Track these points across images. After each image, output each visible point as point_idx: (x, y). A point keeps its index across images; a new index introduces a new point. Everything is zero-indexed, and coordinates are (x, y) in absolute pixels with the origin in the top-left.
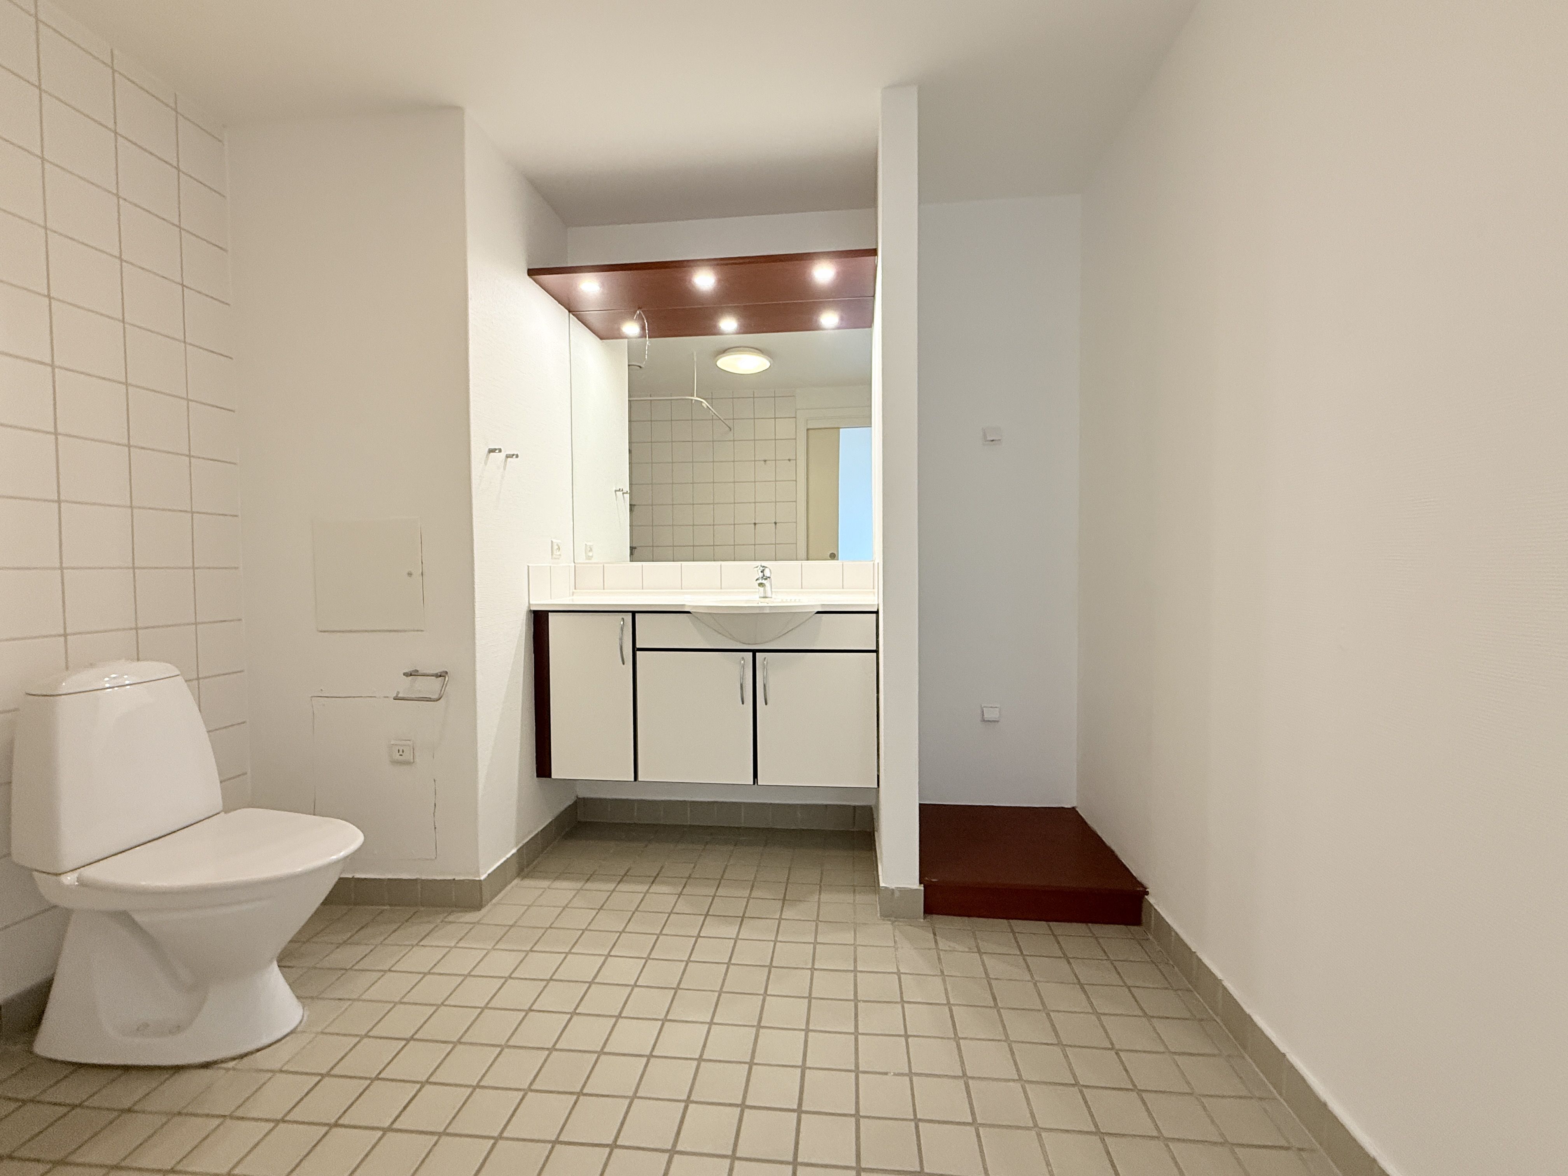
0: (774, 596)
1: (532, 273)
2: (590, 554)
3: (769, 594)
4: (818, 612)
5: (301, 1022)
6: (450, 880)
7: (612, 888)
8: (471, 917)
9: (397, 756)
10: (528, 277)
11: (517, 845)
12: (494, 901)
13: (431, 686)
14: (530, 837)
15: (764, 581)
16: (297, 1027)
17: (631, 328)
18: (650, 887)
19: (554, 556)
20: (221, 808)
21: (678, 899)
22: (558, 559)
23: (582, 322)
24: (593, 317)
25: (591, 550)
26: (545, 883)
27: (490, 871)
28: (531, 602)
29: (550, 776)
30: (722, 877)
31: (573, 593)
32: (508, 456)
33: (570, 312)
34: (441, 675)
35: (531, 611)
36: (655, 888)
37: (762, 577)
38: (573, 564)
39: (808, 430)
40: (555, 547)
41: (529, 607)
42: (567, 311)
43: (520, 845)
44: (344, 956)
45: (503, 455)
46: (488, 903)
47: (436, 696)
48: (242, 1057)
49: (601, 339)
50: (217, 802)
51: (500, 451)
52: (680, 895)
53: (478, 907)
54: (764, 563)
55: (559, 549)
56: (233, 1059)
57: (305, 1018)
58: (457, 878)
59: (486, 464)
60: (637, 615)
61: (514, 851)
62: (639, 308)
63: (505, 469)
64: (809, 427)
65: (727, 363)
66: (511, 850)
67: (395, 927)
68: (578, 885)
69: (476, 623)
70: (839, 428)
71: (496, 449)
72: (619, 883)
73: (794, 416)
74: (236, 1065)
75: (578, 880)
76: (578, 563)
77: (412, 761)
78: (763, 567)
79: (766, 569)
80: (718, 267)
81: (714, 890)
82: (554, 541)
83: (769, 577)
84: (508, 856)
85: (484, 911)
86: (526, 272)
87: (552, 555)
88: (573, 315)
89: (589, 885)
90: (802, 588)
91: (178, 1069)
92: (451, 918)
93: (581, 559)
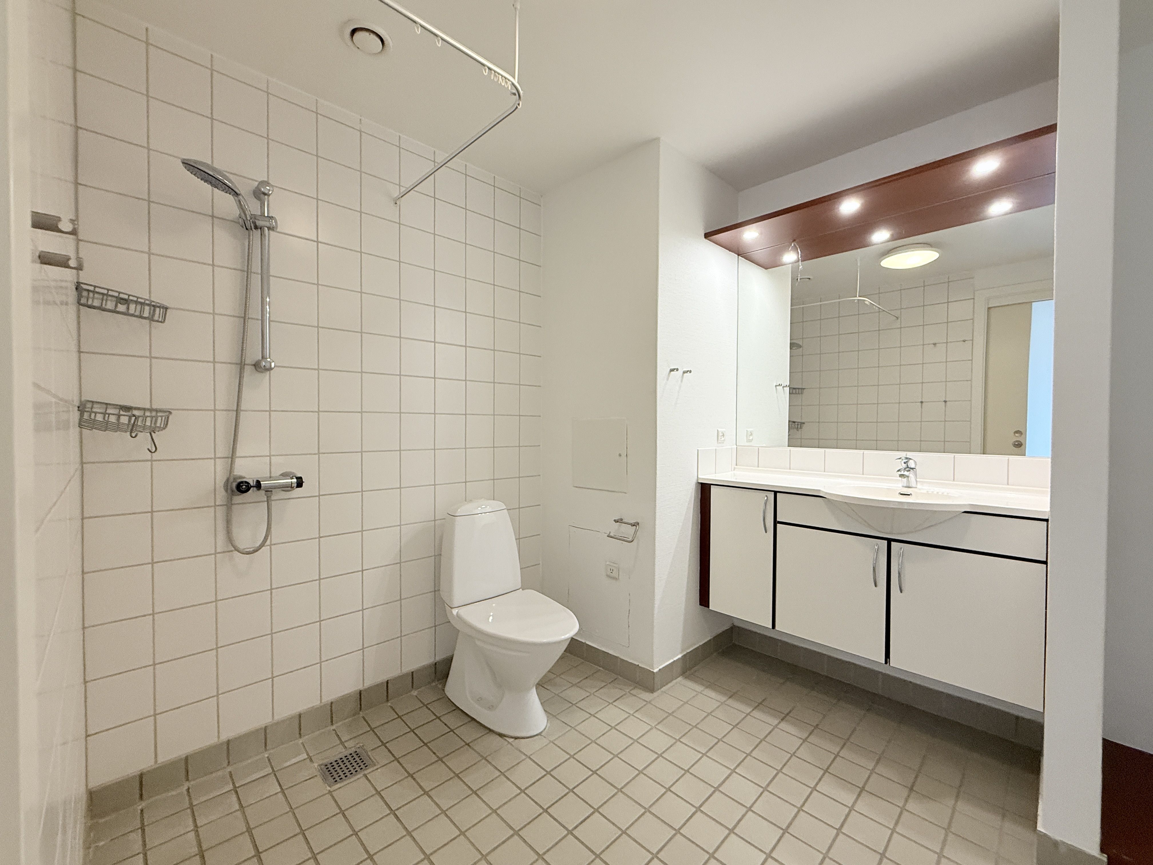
0: (919, 486)
1: (707, 236)
2: (751, 438)
3: (913, 484)
4: (965, 512)
5: (545, 729)
6: (635, 665)
7: (748, 712)
8: (647, 696)
9: (609, 573)
10: (704, 239)
11: (681, 653)
12: (662, 689)
13: (628, 531)
14: (694, 648)
15: (906, 473)
16: (542, 732)
17: (790, 257)
18: (780, 722)
19: (719, 441)
20: (520, 586)
21: (801, 744)
22: (723, 443)
23: (750, 261)
24: (760, 254)
25: (751, 434)
26: (699, 688)
27: (661, 667)
28: (699, 477)
29: (709, 607)
30: (848, 739)
31: (735, 468)
32: (684, 372)
33: (738, 255)
34: (635, 525)
35: (699, 483)
36: (783, 725)
37: (905, 469)
38: (735, 446)
39: (989, 308)
40: (720, 434)
41: (698, 480)
42: (737, 255)
43: (685, 653)
44: (575, 694)
45: (680, 372)
46: (658, 689)
47: (630, 539)
48: (516, 738)
49: (766, 269)
50: (518, 582)
51: (677, 370)
52: (805, 740)
53: (652, 691)
54: (909, 455)
55: (723, 435)
56: (512, 737)
57: (547, 728)
58: (640, 665)
59: (668, 379)
60: (778, 494)
61: (680, 656)
62: (794, 240)
63: (682, 381)
64: (990, 306)
65: (892, 262)
66: (678, 655)
67: (603, 684)
68: (723, 699)
69: (657, 492)
70: (1032, 302)
71: (675, 369)
72: (755, 708)
73: (972, 297)
74: (512, 742)
75: (725, 694)
76: (739, 446)
77: (617, 577)
78: (907, 458)
79: (911, 461)
80: (862, 192)
81: (838, 749)
82: (719, 430)
83: (913, 469)
84: (675, 659)
85: (656, 694)
86: (703, 235)
87: (718, 440)
88: (742, 257)
89: (730, 702)
90: (954, 480)
91: (491, 730)
92: (634, 692)
93: (743, 441)
